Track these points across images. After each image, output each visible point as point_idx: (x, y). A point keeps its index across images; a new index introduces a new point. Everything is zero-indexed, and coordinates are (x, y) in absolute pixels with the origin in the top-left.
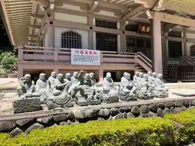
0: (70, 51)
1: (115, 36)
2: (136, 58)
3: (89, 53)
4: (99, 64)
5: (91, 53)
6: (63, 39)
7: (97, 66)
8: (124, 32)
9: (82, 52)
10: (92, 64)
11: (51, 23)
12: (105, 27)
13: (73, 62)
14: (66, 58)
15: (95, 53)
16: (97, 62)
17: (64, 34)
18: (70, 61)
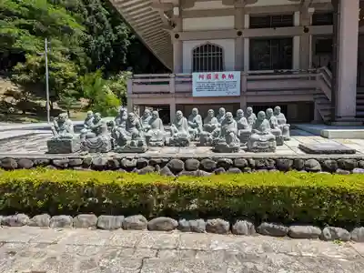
0: (191, 77)
1: (290, 40)
2: (317, 78)
3: (220, 77)
4: (238, 94)
5: (224, 77)
6: (194, 59)
7: (235, 97)
8: (306, 30)
9: (209, 77)
10: (226, 94)
11: (177, 36)
12: (269, 27)
13: (195, 94)
14: (184, 88)
15: (231, 76)
16: (236, 91)
17: (197, 51)
18: (191, 92)
